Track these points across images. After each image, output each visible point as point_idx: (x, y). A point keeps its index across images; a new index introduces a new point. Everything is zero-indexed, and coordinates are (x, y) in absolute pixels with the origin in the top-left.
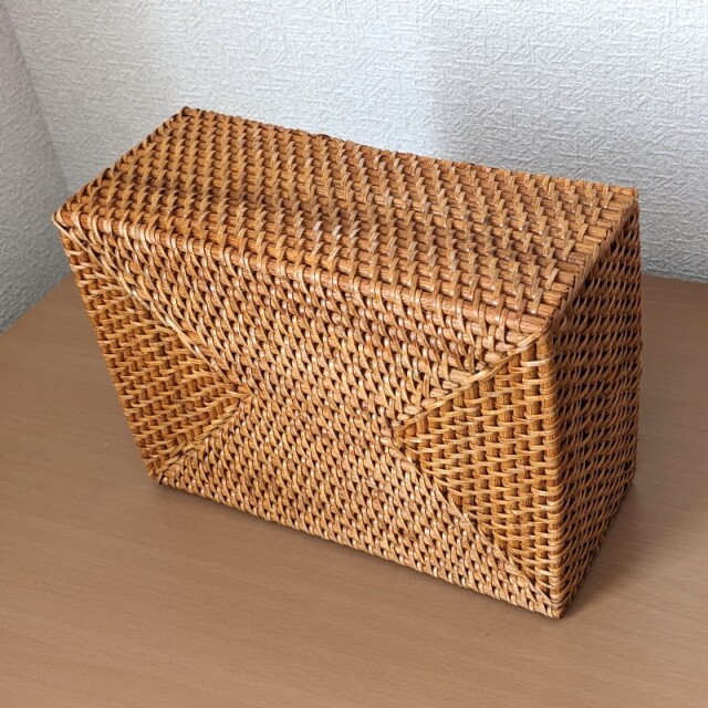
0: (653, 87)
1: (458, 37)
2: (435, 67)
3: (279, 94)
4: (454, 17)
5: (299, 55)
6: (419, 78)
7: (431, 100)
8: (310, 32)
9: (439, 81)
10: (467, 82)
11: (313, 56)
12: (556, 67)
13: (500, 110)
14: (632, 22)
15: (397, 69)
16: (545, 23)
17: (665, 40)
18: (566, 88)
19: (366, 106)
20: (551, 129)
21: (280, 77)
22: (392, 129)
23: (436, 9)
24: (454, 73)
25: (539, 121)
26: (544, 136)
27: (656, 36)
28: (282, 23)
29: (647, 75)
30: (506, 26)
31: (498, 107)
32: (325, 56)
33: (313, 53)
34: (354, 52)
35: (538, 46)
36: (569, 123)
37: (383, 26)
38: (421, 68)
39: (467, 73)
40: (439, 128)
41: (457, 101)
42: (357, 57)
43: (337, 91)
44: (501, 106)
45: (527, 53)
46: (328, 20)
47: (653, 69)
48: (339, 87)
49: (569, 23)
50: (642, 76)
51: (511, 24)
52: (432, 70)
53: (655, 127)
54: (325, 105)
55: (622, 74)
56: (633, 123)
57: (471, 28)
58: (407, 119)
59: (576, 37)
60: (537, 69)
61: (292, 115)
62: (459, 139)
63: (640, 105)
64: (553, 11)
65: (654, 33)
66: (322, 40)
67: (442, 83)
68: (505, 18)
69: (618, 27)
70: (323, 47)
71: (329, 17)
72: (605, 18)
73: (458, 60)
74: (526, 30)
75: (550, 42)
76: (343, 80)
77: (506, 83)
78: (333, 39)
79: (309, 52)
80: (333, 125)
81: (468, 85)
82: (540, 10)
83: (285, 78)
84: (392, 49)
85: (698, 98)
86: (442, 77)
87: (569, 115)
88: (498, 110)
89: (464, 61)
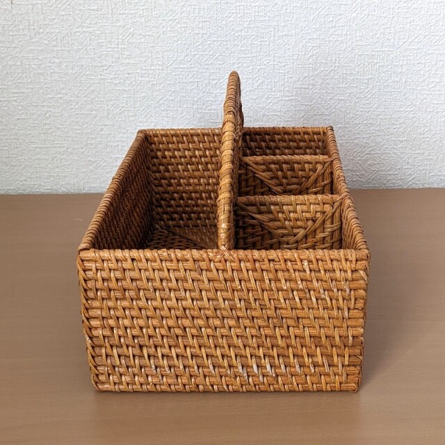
0: (266, 74)
1: (144, 52)
2: (129, 74)
3: (14, 103)
4: (143, 40)
5: (32, 74)
6: (117, 82)
7: (125, 96)
8: (41, 58)
9: (131, 83)
10: (150, 81)
11: (42, 74)
12: (207, 67)
13: (173, 98)
14: (252, 35)
15: (103, 77)
16: (200, 40)
17: (272, 45)
18: (214, 80)
19: (79, 105)
20: (204, 107)
21: (15, 91)
22: (98, 118)
23: (130, 36)
24: (141, 77)
25: (197, 102)
26: (200, 111)
27: (266, 43)
28: (20, 53)
29: (262, 67)
30: (176, 44)
31: (171, 96)
32: (51, 73)
33: (42, 71)
34: (73, 69)
35: (196, 55)
36: (215, 101)
37: (94, 49)
38: (119, 74)
39: (150, 76)
40: (131, 114)
41: (143, 95)
42: (74, 72)
43: (58, 96)
44: (173, 95)
45: (189, 59)
46: (55, 49)
47: (266, 63)
48: (60, 93)
49: (215, 39)
50: (259, 68)
51: (179, 42)
52: (127, 76)
53: (268, 98)
54: (49, 107)
55: (248, 67)
56: (255, 97)
57: (153, 47)
58: (108, 110)
59: (219, 47)
60: (196, 69)
61: (23, 116)
62: (145, 120)
63: (259, 86)
64: (205, 32)
65: (266, 41)
66: (50, 62)
67: (134, 83)
68: (175, 39)
69: (244, 39)
70: (50, 67)
71: (55, 46)
72: (236, 35)
73: (144, 68)
74: (189, 44)
75: (203, 52)
76: (63, 89)
77: (176, 79)
78: (57, 61)
79: (40, 71)
80: (54, 120)
81: (151, 83)
82: (197, 32)
83: (20, 91)
84: (99, 64)
85: (291, 78)
86: (132, 80)
87: (216, 96)
88: (170, 98)
89: (148, 68)
